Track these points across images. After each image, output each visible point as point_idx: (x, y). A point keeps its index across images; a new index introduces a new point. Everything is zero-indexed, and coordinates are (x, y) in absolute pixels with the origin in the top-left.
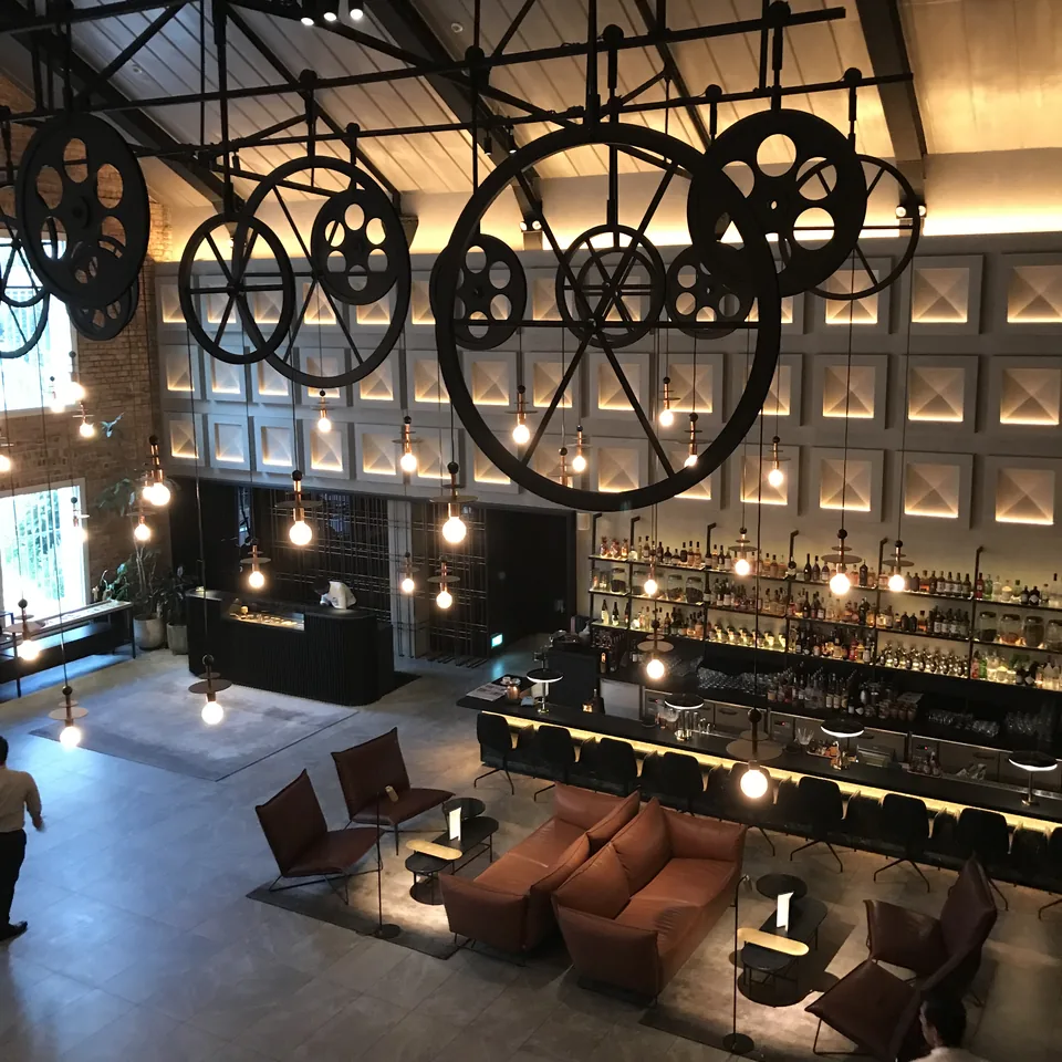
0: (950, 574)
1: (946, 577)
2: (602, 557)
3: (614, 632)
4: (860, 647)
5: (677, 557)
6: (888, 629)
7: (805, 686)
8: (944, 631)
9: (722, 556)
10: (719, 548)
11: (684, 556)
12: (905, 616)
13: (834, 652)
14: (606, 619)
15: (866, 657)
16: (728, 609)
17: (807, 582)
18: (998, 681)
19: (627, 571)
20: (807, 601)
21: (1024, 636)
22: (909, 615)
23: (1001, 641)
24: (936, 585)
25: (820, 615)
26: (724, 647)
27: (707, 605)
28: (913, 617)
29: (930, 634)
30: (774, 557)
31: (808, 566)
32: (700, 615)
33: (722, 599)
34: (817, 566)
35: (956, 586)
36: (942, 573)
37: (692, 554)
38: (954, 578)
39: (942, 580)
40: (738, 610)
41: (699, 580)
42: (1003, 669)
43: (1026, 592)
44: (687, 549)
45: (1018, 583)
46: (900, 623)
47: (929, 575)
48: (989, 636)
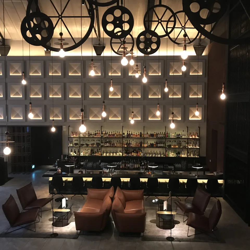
0: (161, 132)
1: (160, 133)
2: (72, 137)
3: (75, 157)
4: (141, 152)
5: (93, 135)
6: (147, 147)
7: (129, 163)
8: (160, 146)
9: (106, 133)
10: (105, 131)
11: (95, 134)
12: (151, 143)
13: (134, 154)
14: (72, 154)
15: (142, 154)
16: (108, 147)
17: (127, 137)
18: (172, 156)
19: (79, 140)
20: (128, 143)
21: (177, 145)
22: (152, 143)
23: (172, 147)
24: (158, 135)
25: (131, 145)
26: (106, 157)
27: (102, 146)
28: (153, 143)
29: (157, 147)
30: (119, 132)
31: (128, 134)
32: (100, 149)
33: (106, 144)
34: (130, 133)
35: (162, 135)
36: (159, 132)
37: (97, 133)
38: (161, 133)
39: (159, 134)
40: (110, 147)
41: (99, 140)
42: (173, 154)
43: (177, 135)
44: (96, 132)
45: (175, 133)
46: (150, 145)
47: (156, 133)
48: (170, 146)
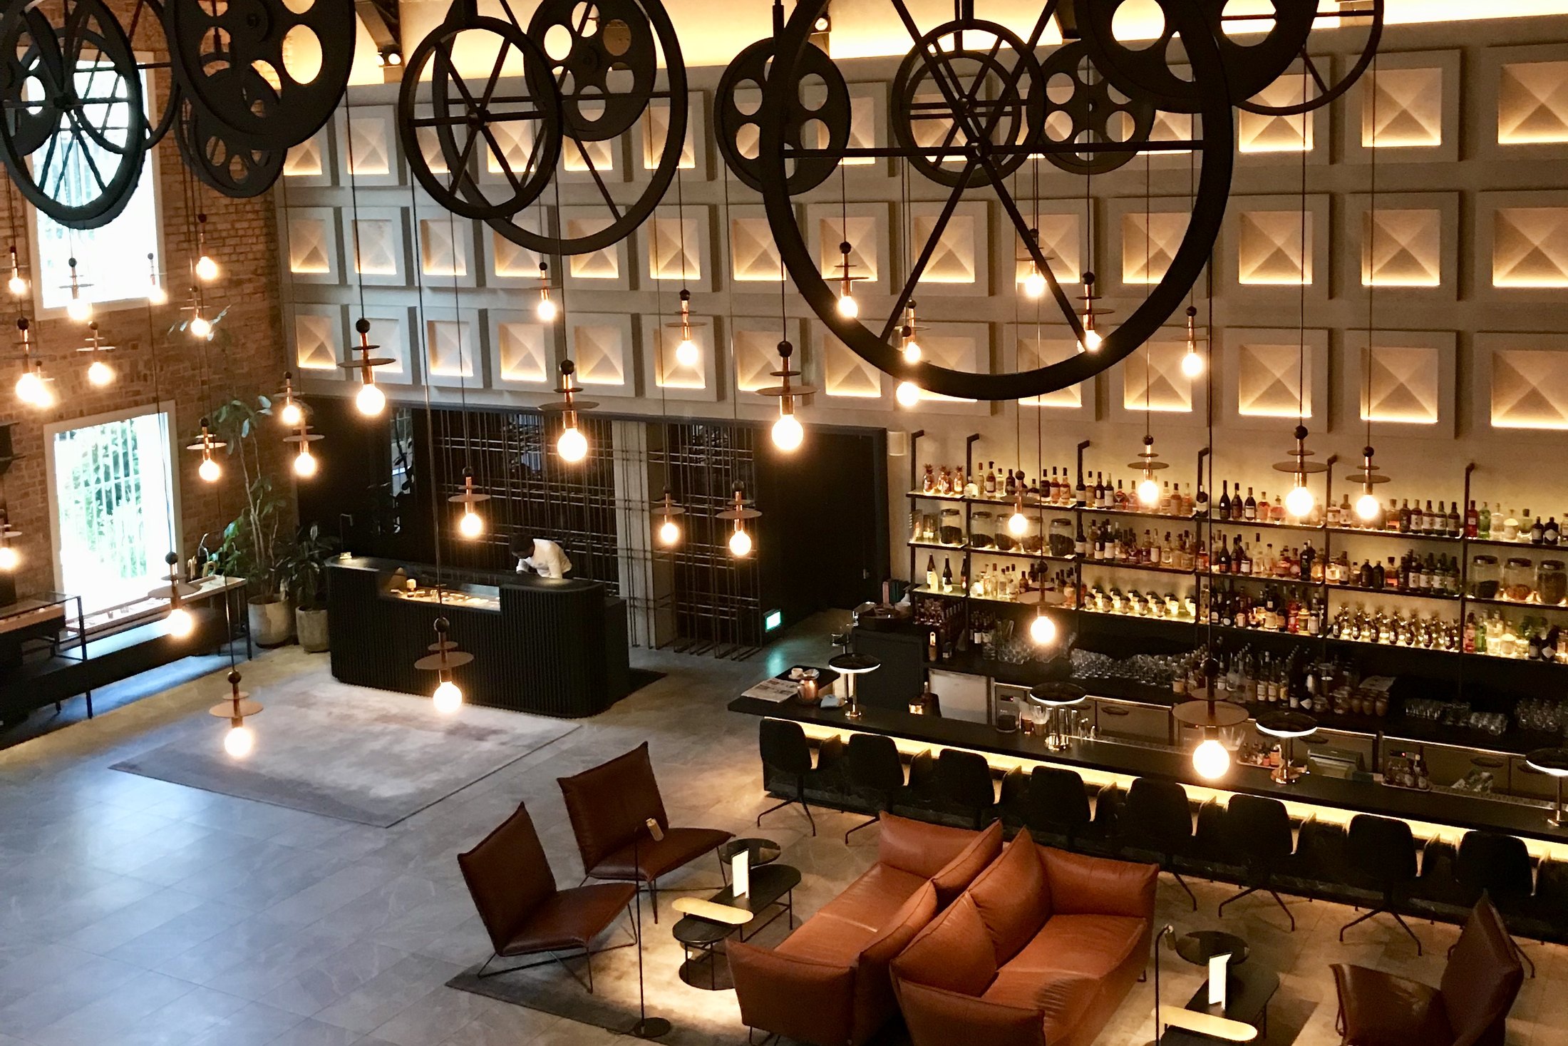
0: (1429, 503)
1: (1423, 508)
2: (926, 494)
3: (946, 601)
4: (1304, 612)
5: (1034, 490)
6: (1343, 586)
7: (1226, 670)
8: (1423, 584)
9: (1100, 487)
10: (1095, 475)
11: (1045, 488)
12: (1367, 566)
13: (1267, 621)
14: (934, 583)
15: (1313, 626)
16: (1110, 563)
17: (1224, 521)
18: (1503, 655)
19: (963, 513)
20: (1225, 549)
21: (1538, 588)
22: (1373, 564)
23: (1505, 598)
24: (1409, 521)
25: (1245, 568)
26: (1107, 618)
27: (1081, 558)
28: (1379, 566)
29: (1403, 591)
30: (1176, 486)
31: (1225, 498)
32: (1070, 573)
33: (1102, 548)
34: (1237, 497)
35: (1438, 520)
36: (1418, 502)
37: (1056, 485)
38: (1435, 509)
39: (1418, 512)
40: (1124, 564)
41: (1067, 523)
42: (1509, 637)
43: (1538, 526)
44: (1050, 478)
45: (1527, 513)
46: (1359, 577)
47: (1399, 506)
48: (1490, 588)
